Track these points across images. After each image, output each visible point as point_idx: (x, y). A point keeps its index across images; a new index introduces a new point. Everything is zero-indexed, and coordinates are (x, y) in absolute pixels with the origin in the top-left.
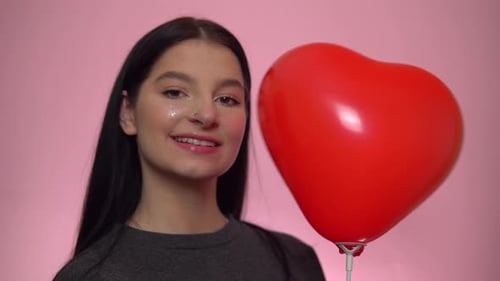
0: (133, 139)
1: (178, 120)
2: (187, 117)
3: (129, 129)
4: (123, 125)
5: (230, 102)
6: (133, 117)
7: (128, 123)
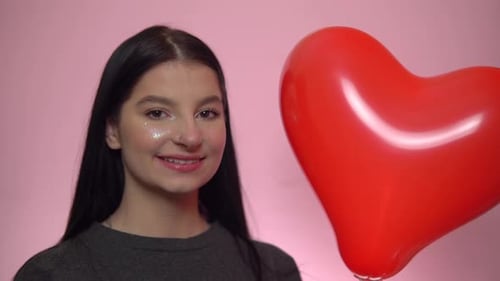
0: (118, 153)
1: (163, 142)
2: (172, 140)
3: (114, 144)
4: (108, 141)
5: (211, 115)
6: (117, 134)
7: (111, 137)
